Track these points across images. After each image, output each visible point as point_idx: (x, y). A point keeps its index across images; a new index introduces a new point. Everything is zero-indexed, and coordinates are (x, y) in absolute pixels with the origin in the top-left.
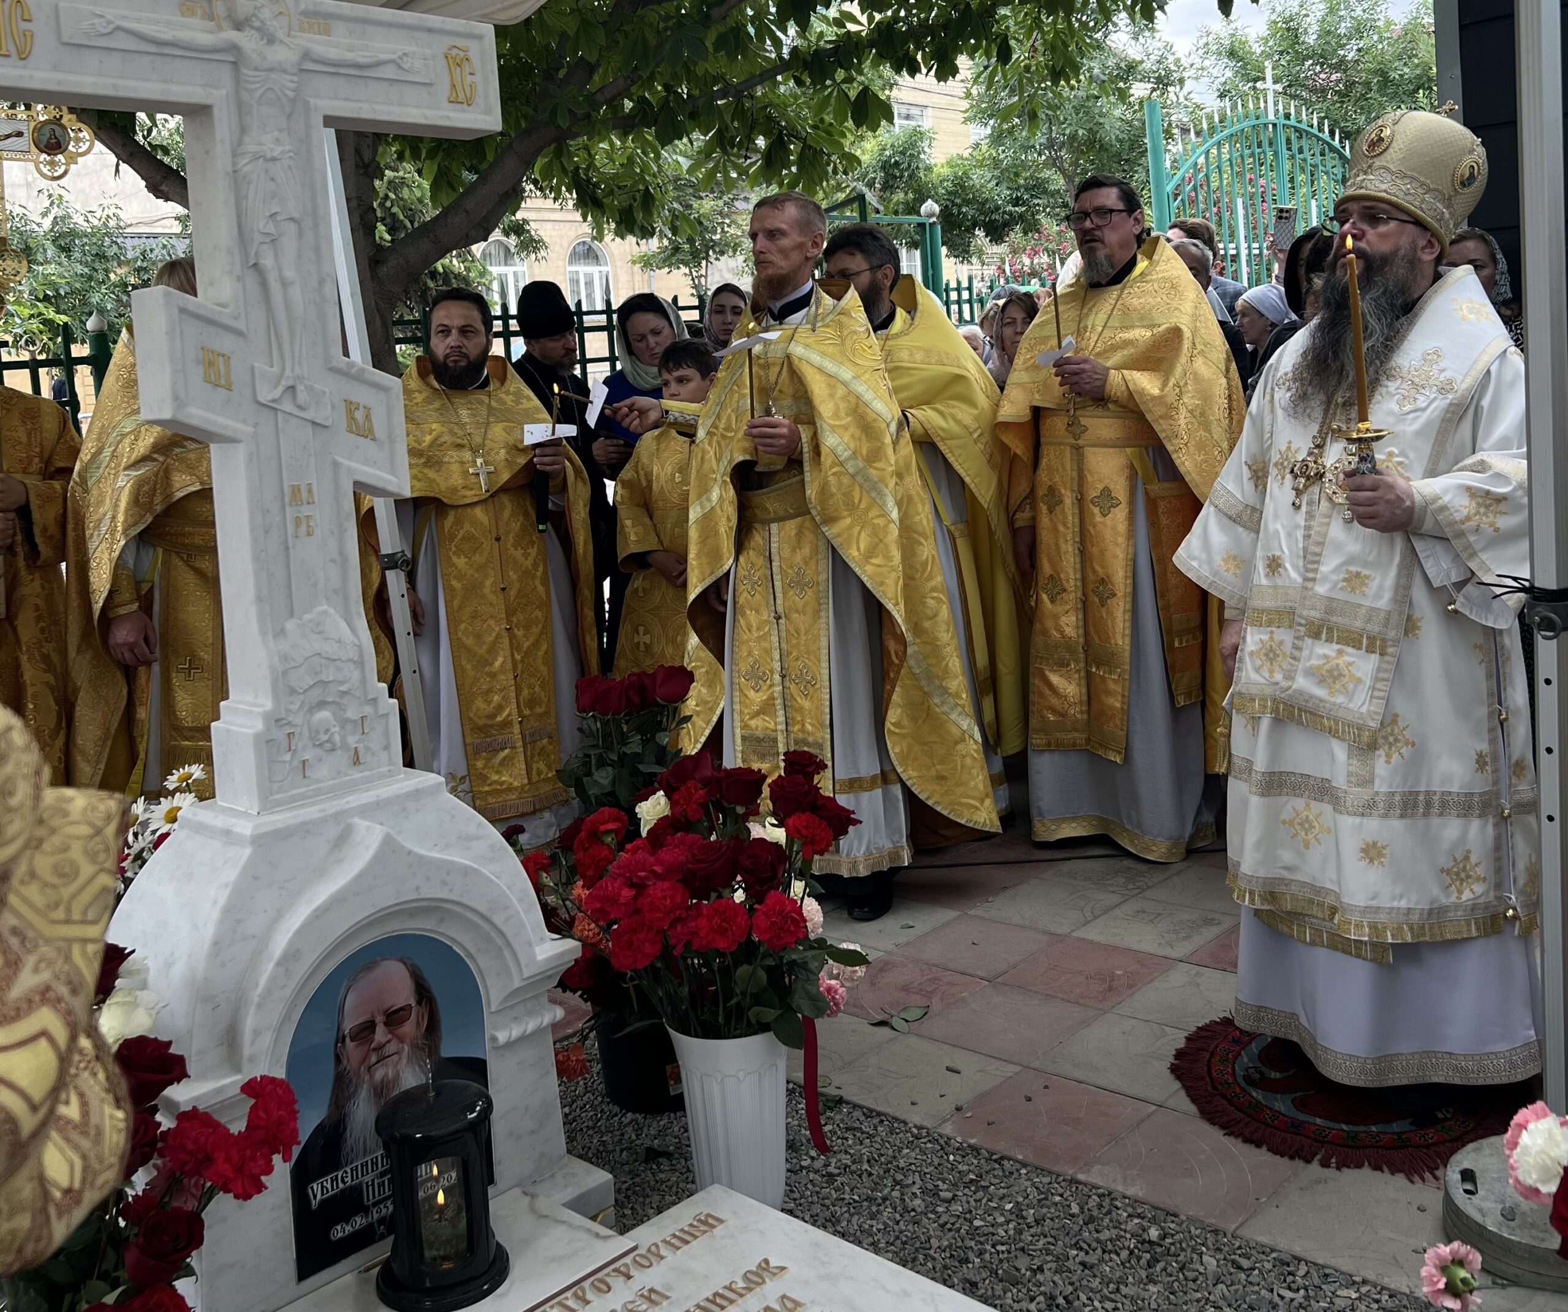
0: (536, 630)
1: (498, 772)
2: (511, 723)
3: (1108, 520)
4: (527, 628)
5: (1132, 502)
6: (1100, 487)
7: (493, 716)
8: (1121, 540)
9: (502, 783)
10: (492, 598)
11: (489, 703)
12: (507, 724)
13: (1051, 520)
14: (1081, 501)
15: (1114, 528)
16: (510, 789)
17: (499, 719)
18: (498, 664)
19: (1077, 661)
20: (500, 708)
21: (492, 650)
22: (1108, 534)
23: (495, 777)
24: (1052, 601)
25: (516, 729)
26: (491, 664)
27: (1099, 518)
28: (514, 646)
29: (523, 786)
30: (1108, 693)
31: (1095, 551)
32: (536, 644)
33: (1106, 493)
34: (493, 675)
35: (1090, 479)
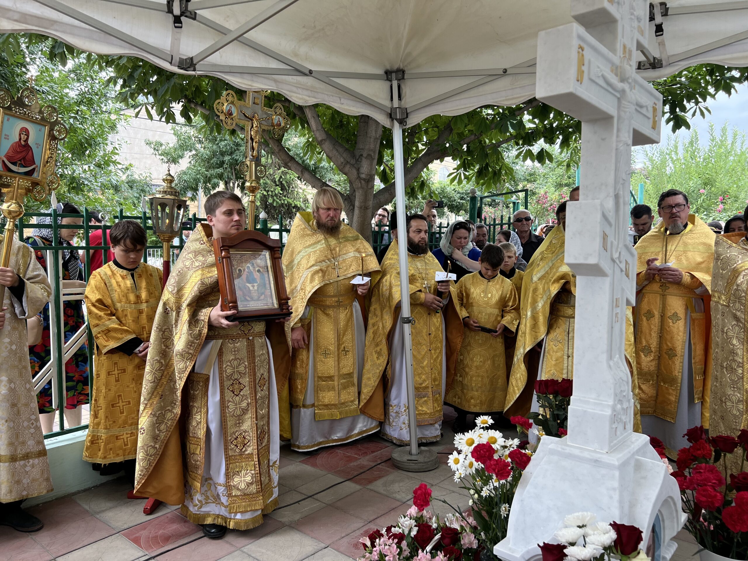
0: (438, 351)
1: (421, 406)
2: (428, 387)
3: (675, 325)
4: (435, 350)
5: (686, 319)
6: (673, 312)
7: (421, 384)
8: (681, 334)
9: (423, 411)
10: (425, 337)
11: (420, 378)
12: (426, 387)
13: (648, 324)
14: (663, 317)
15: (678, 328)
16: (426, 414)
17: (424, 385)
18: (425, 363)
19: (653, 381)
20: (424, 381)
21: (423, 358)
22: (675, 330)
23: (420, 408)
24: (645, 356)
25: (430, 390)
26: (423, 363)
27: (671, 324)
28: (431, 357)
29: (431, 413)
30: (669, 394)
31: (668, 337)
32: (437, 357)
33: (675, 314)
34: (423, 368)
35: (669, 308)
